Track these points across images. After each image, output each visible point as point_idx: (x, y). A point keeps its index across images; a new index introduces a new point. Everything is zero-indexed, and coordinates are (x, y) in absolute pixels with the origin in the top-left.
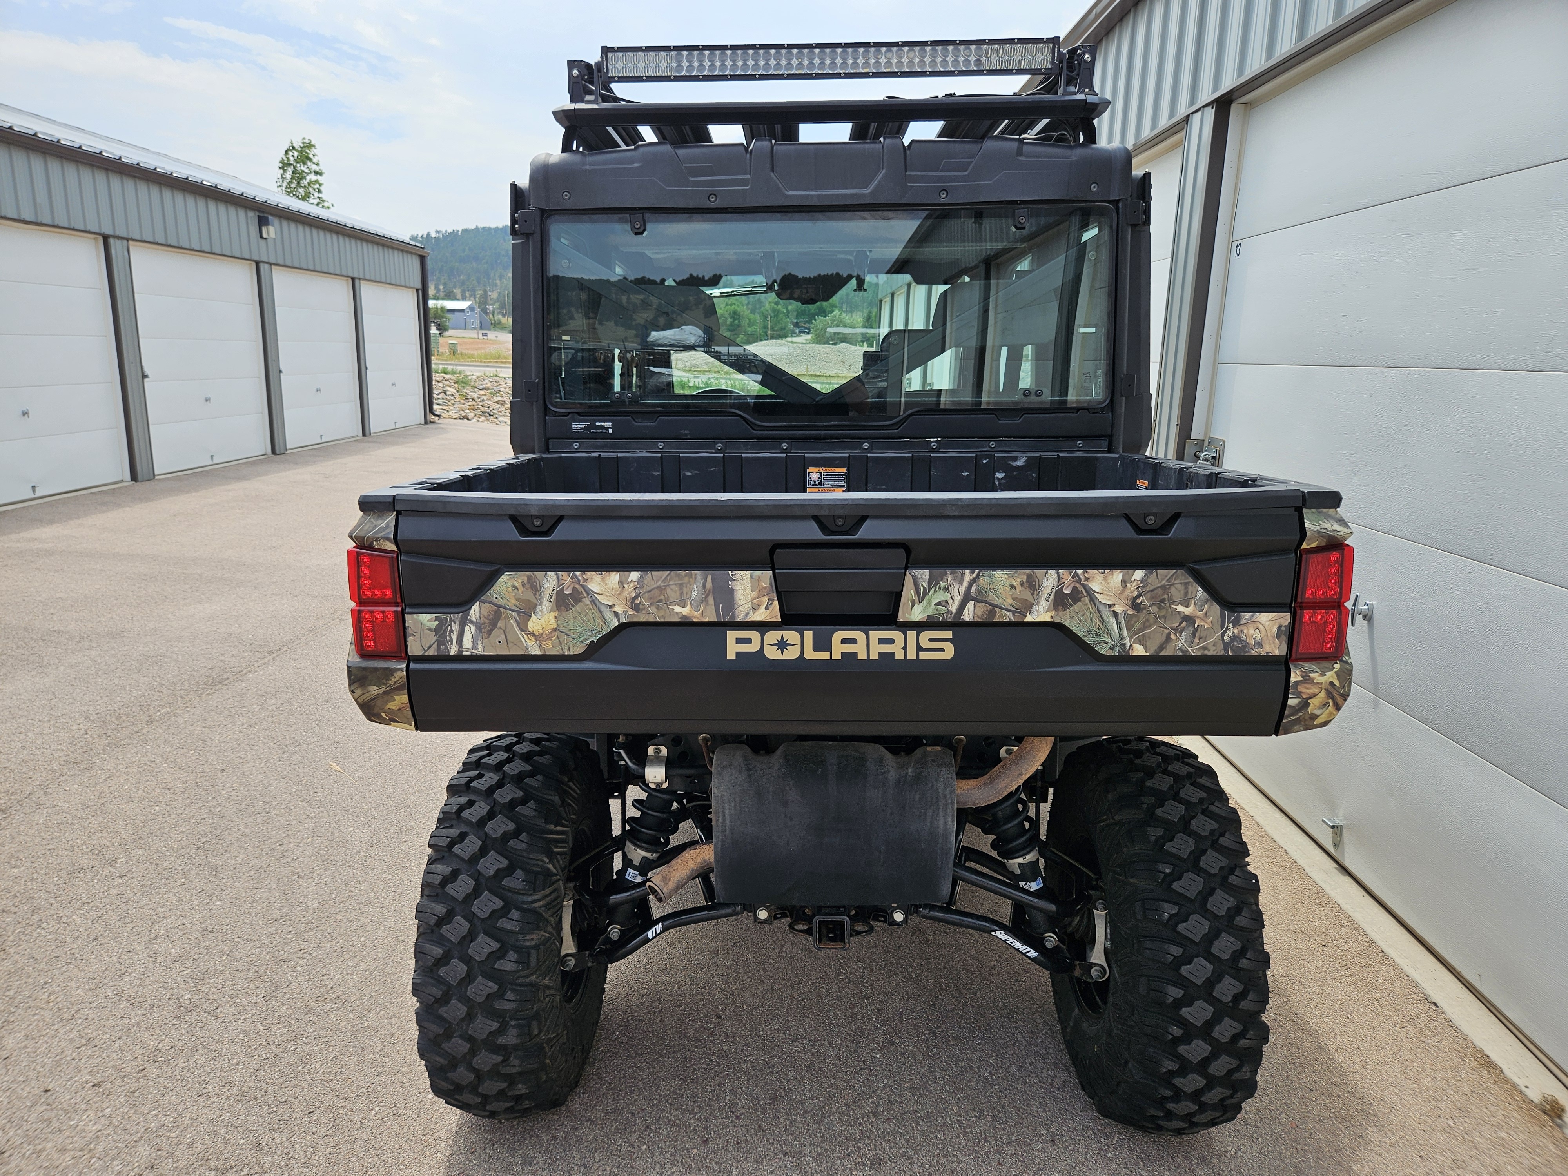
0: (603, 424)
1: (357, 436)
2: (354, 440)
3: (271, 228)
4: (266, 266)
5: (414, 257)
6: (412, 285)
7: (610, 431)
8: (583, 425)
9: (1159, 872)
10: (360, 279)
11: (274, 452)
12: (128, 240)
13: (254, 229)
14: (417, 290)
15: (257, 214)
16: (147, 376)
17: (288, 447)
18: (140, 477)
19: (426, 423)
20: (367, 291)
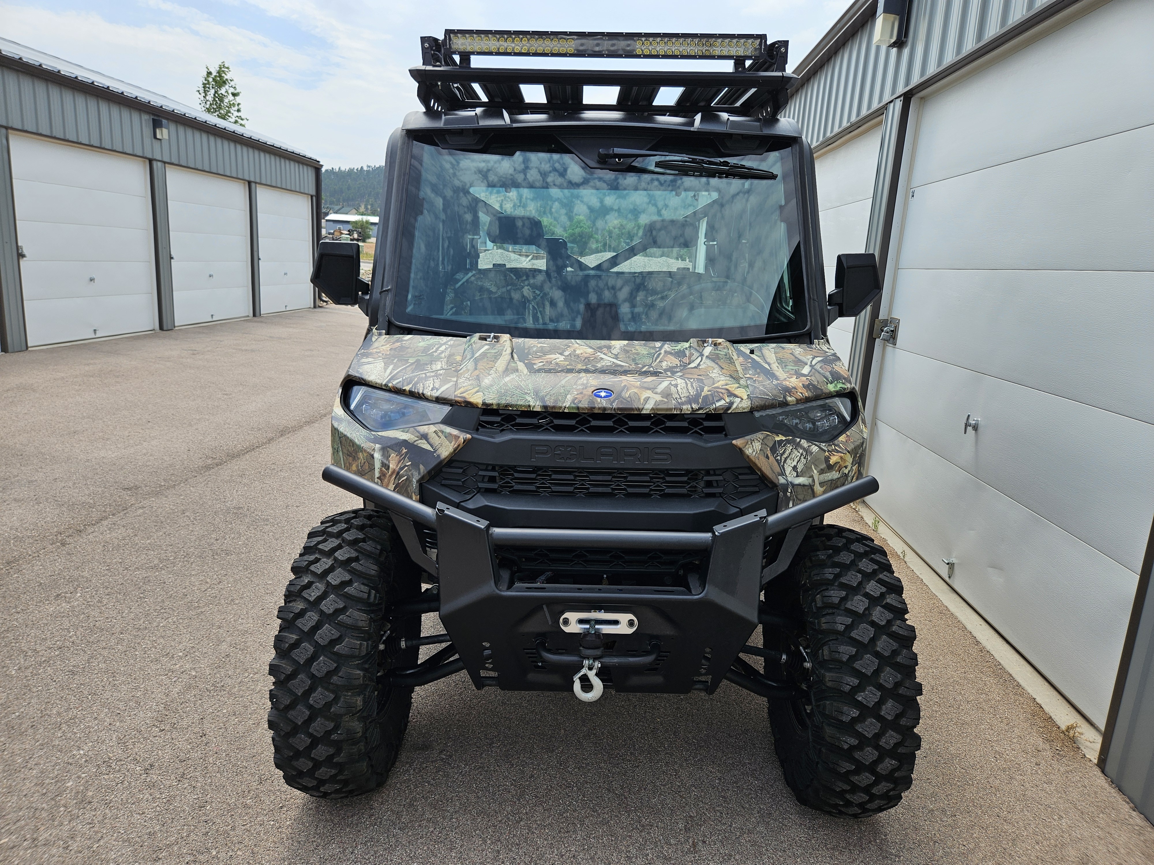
1: (248, 316)
2: (245, 320)
3: (165, 131)
4: (159, 164)
5: (309, 168)
6: (306, 192)
10: (256, 183)
11: (161, 328)
12: (7, 128)
13: (148, 131)
14: (312, 196)
15: (152, 117)
16: (23, 256)
17: (176, 324)
18: (10, 348)
19: (315, 307)
20: (263, 195)
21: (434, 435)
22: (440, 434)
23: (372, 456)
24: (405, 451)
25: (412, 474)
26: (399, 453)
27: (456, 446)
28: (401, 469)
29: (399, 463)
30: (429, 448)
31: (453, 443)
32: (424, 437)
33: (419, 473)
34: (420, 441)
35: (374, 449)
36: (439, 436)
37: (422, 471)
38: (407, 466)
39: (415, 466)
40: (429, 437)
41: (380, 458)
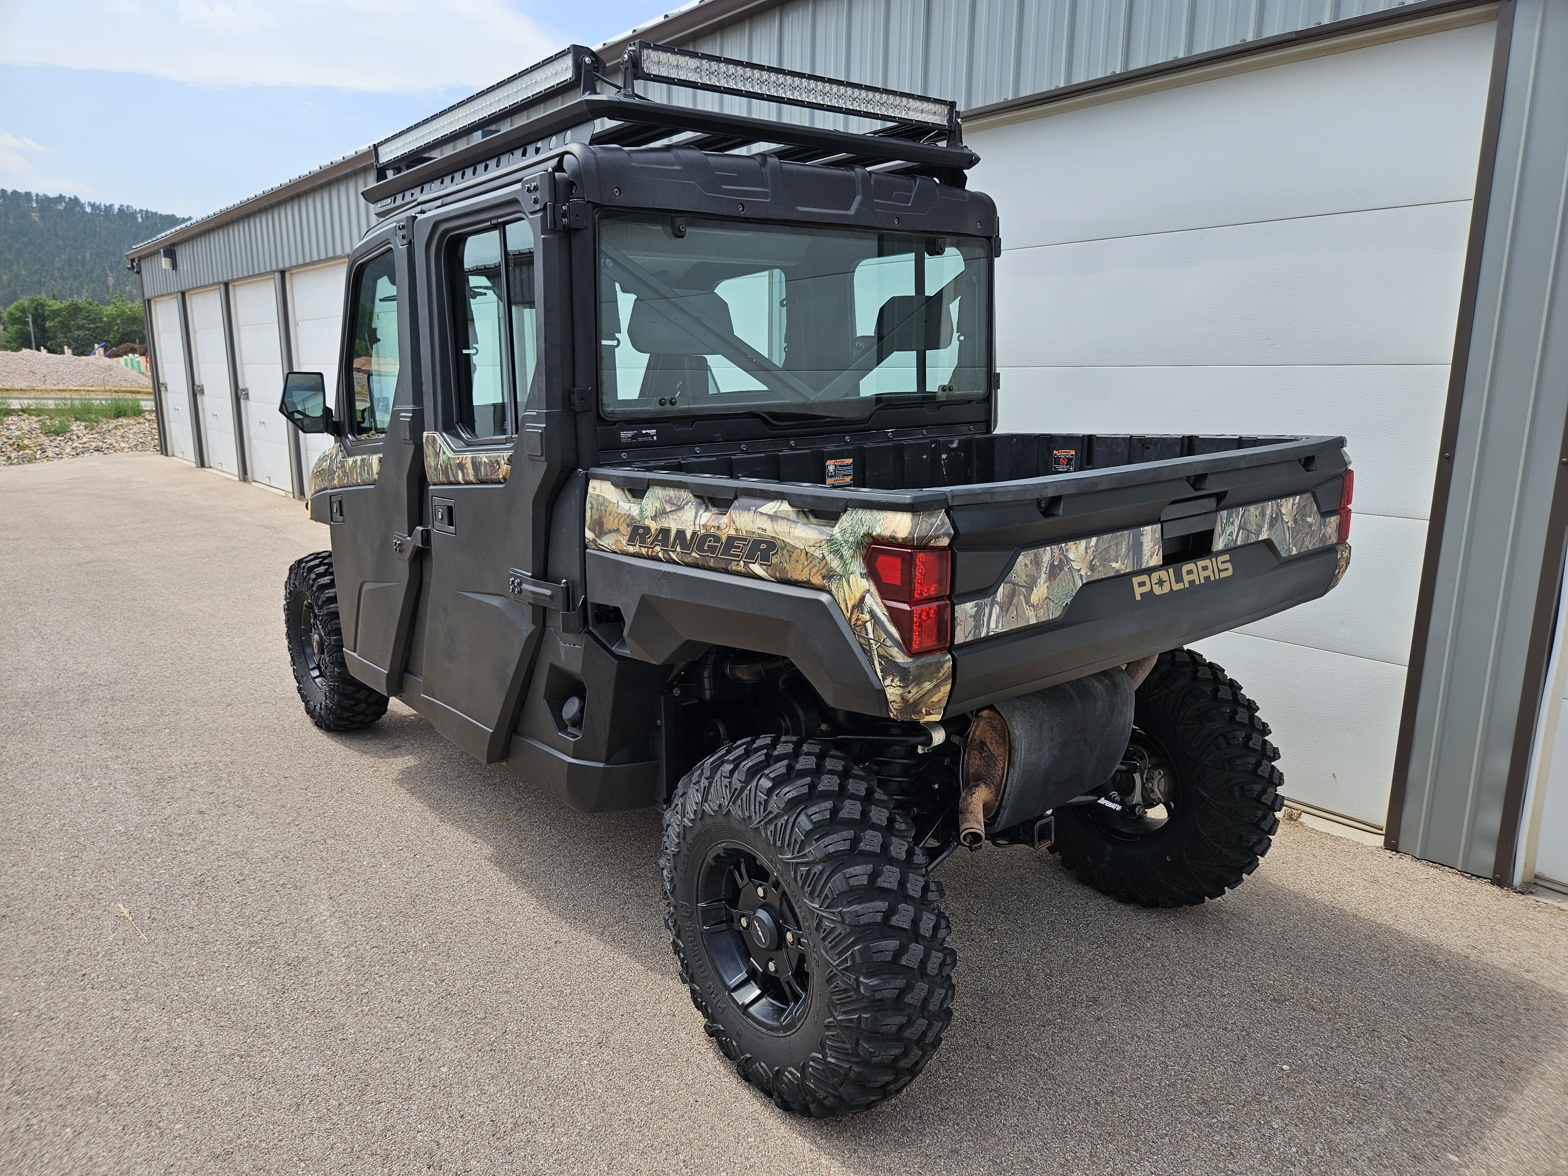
0: (648, 431)
7: (655, 438)
8: (630, 434)
9: (1224, 713)
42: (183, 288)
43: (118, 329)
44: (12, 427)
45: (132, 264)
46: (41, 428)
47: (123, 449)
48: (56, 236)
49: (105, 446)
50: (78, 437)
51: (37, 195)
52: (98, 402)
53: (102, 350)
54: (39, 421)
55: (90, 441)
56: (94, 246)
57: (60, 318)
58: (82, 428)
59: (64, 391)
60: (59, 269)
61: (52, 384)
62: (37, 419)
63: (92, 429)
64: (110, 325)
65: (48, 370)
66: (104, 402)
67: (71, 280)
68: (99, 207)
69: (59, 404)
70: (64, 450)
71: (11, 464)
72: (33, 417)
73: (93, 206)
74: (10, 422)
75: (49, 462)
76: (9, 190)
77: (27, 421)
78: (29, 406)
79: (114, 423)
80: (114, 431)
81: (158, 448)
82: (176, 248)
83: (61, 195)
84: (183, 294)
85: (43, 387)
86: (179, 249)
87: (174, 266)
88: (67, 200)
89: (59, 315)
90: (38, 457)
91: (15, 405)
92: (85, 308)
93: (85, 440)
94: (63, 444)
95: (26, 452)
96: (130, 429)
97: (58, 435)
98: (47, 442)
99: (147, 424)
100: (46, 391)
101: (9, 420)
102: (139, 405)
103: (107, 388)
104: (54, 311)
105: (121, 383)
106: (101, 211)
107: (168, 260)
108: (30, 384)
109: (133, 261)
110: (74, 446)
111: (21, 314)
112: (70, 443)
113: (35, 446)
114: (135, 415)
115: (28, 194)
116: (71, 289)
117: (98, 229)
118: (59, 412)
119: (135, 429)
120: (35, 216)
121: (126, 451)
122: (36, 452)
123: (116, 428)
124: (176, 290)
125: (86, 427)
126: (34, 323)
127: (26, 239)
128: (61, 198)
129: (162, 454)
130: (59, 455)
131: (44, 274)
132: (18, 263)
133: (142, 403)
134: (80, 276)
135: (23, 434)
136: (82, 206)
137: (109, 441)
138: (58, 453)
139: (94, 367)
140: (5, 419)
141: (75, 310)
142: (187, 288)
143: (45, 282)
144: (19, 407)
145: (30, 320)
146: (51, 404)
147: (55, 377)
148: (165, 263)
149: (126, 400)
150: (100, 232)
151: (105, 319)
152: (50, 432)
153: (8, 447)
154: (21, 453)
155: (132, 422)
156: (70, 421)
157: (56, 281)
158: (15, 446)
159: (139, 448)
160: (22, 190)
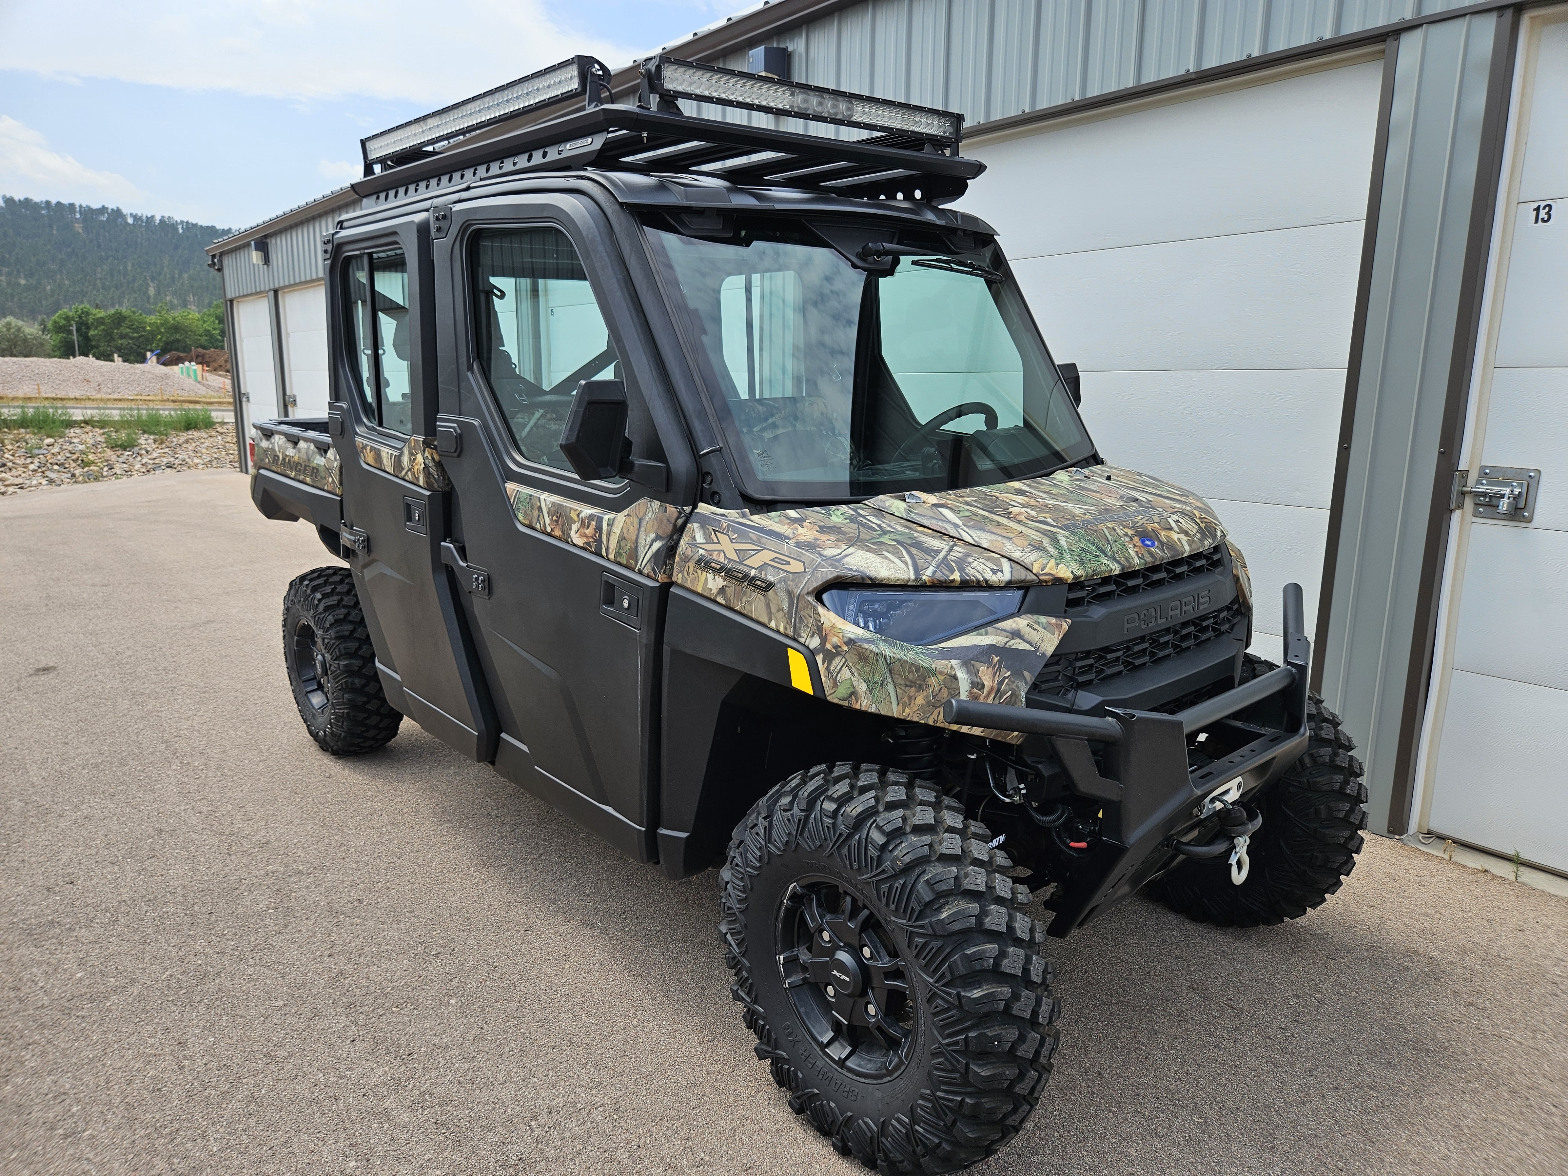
21: (1029, 629)
22: (1036, 626)
23: (955, 678)
24: (996, 659)
25: (1017, 686)
26: (990, 664)
27: (1061, 636)
28: (1001, 683)
29: (994, 677)
30: (1027, 647)
31: (1057, 633)
32: (1016, 634)
33: (1026, 683)
34: (1012, 642)
35: (952, 667)
36: (1035, 630)
37: (1028, 679)
38: (1007, 678)
39: (1017, 674)
40: (1022, 633)
41: (966, 677)
42: (277, 286)
43: (161, 339)
44: (75, 440)
45: (213, 261)
46: (106, 442)
47: (197, 465)
48: (99, 246)
49: (177, 462)
50: (147, 452)
51: (81, 206)
52: (167, 412)
53: (154, 359)
54: (103, 434)
55: (160, 457)
56: (136, 257)
57: (102, 327)
58: (150, 441)
59: (120, 400)
60: (101, 279)
61: (107, 393)
62: (102, 431)
63: (162, 443)
64: (153, 334)
65: (103, 378)
66: (172, 413)
67: (113, 289)
68: (140, 218)
69: (125, 416)
70: (133, 466)
71: (76, 482)
72: (97, 430)
73: (135, 217)
74: (72, 435)
75: (117, 481)
76: (54, 202)
77: (90, 434)
78: (93, 417)
79: (184, 436)
80: (185, 445)
81: (237, 465)
82: (268, 241)
83: (103, 207)
84: (276, 292)
85: (99, 396)
86: (273, 241)
87: (267, 261)
88: (110, 211)
89: (103, 324)
90: (105, 474)
91: (77, 415)
92: (129, 317)
93: (155, 455)
94: (131, 459)
95: (92, 468)
96: (202, 443)
97: (125, 450)
98: (114, 458)
99: (220, 438)
100: (102, 400)
101: (71, 432)
102: (210, 417)
103: (165, 398)
104: (97, 319)
105: (179, 392)
106: (142, 222)
107: (259, 253)
108: (83, 392)
109: (214, 256)
110: (144, 461)
111: (64, 322)
112: (139, 458)
113: (102, 462)
114: (206, 427)
115: (72, 205)
116: (112, 298)
117: (139, 240)
118: (124, 424)
119: (207, 443)
120: (78, 227)
121: (201, 467)
122: (102, 469)
123: (187, 441)
124: (267, 289)
125: (155, 441)
126: (77, 331)
127: (69, 250)
128: (103, 209)
129: (241, 471)
130: (128, 473)
131: (87, 284)
132: (61, 272)
133: (214, 414)
134: (122, 286)
135: (87, 448)
136: (123, 217)
137: (181, 457)
138: (127, 469)
139: (150, 376)
140: (67, 431)
141: (119, 319)
142: (282, 285)
143: (87, 292)
144: (82, 418)
145: (74, 328)
146: (116, 415)
147: (110, 385)
148: (255, 256)
149: (196, 410)
150: (141, 244)
151: (148, 328)
152: (117, 446)
153: (71, 462)
154: (86, 469)
155: (204, 435)
156: (136, 434)
157: (98, 291)
158: (80, 462)
159: (214, 463)
160: (65, 201)
